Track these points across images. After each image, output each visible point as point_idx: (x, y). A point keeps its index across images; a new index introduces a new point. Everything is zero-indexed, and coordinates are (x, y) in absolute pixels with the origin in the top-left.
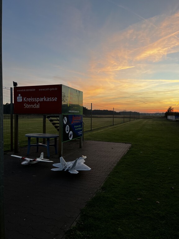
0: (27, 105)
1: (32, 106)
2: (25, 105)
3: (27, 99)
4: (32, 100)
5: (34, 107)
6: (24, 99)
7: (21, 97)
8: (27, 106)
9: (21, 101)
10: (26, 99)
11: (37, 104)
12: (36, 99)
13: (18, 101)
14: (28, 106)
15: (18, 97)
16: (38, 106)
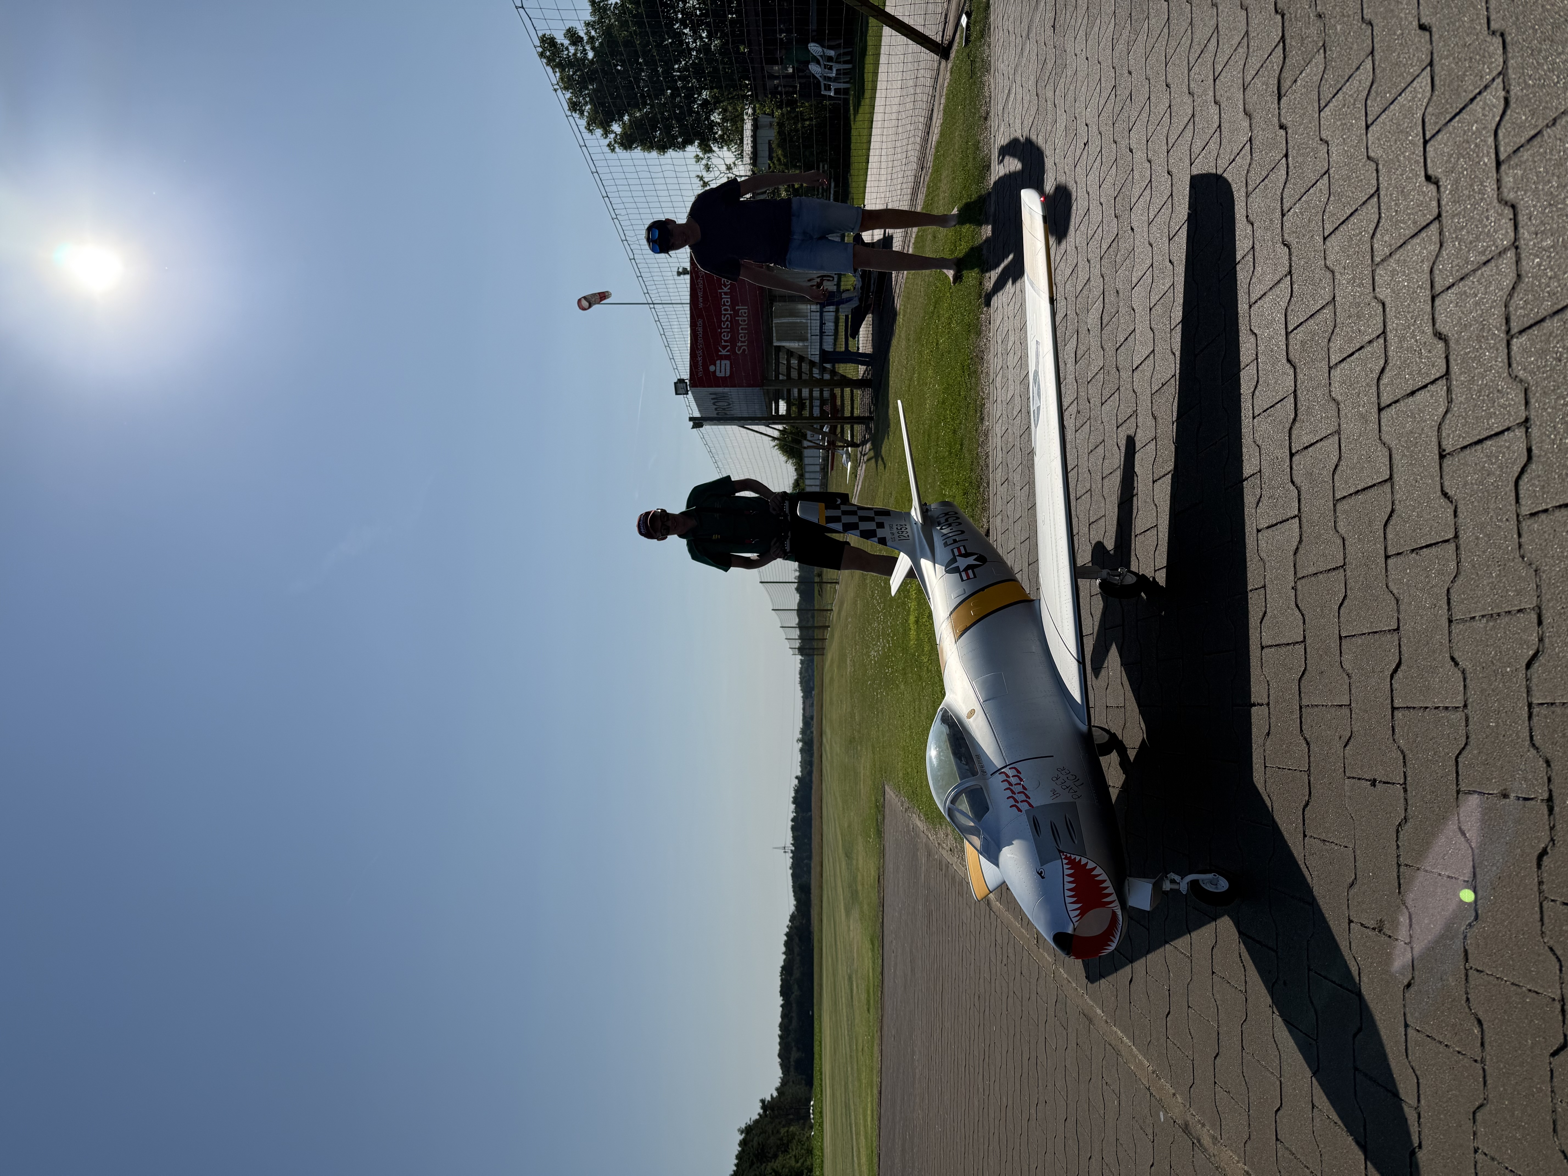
0: (739, 344)
1: (742, 329)
2: (739, 350)
3: (723, 344)
4: (727, 327)
5: (745, 321)
6: (724, 352)
7: (718, 362)
8: (742, 345)
9: (728, 362)
10: (724, 347)
11: (736, 313)
12: (725, 315)
13: (728, 374)
14: (742, 342)
15: (718, 374)
16: (743, 309)
